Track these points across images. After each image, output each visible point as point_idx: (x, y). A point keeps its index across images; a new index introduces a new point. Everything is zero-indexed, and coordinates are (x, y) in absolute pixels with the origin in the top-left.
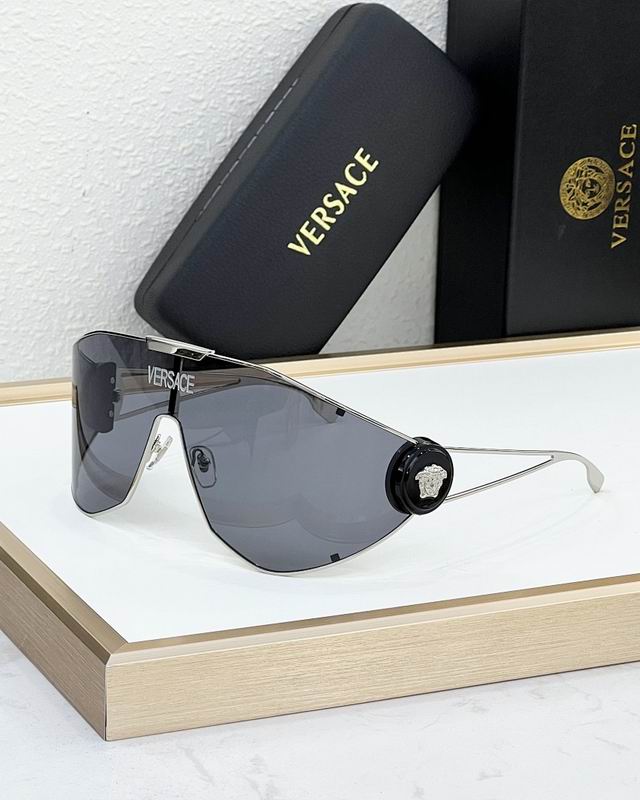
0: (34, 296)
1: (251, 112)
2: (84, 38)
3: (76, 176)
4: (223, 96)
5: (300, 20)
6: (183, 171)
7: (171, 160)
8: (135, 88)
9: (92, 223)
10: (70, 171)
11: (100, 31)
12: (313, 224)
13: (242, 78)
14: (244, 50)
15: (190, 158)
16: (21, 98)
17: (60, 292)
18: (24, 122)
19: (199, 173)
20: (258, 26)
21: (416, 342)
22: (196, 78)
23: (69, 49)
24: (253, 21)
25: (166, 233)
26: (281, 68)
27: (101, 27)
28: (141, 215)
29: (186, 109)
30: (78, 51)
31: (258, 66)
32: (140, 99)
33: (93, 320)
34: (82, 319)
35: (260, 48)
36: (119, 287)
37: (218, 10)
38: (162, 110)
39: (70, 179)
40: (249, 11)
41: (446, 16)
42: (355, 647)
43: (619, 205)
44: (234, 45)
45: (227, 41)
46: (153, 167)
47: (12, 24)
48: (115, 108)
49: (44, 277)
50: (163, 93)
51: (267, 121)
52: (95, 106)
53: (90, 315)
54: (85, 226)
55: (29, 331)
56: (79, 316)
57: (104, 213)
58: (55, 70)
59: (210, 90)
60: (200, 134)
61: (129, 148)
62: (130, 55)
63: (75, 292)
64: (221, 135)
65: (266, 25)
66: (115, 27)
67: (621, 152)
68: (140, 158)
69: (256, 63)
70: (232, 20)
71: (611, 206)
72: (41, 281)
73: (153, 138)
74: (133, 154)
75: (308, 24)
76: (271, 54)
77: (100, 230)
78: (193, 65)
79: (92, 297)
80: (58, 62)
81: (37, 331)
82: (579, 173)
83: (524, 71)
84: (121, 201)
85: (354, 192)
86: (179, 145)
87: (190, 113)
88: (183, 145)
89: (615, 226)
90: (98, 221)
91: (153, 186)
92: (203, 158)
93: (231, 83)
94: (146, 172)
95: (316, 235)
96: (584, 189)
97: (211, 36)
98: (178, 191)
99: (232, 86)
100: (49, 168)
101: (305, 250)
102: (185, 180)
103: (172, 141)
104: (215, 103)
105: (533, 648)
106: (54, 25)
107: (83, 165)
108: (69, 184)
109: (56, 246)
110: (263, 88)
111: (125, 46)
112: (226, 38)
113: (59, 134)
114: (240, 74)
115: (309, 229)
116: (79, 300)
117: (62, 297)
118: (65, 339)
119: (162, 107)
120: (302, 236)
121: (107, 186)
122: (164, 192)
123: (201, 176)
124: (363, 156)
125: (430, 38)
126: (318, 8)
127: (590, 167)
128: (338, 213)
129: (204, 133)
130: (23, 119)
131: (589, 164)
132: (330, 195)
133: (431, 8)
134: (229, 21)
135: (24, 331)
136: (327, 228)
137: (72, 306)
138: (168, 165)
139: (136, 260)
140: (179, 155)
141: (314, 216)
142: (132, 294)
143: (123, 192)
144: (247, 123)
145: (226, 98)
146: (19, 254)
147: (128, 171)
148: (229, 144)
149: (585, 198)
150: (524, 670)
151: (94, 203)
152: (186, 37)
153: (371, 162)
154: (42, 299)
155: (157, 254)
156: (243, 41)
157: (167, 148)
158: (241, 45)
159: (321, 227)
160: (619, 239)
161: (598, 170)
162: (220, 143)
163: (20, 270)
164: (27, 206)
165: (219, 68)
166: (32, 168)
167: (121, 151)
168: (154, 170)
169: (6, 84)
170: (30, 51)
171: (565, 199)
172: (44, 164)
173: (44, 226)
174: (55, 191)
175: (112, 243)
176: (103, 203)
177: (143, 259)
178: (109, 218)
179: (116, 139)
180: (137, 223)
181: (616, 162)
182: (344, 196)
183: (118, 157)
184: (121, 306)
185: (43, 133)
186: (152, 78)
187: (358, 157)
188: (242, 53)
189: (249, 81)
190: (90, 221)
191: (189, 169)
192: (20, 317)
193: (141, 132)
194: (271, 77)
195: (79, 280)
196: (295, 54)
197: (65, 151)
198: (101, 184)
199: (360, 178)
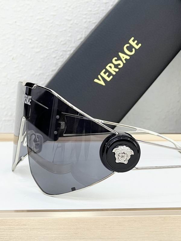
13: (91, 11)
31: (98, 6)
56: (10, 114)
60: (70, 35)
74: (37, 42)
85: (128, 58)
91: (47, 57)
92: (70, 46)
95: (109, 76)
99: (85, 14)
102: (61, 55)
114: (90, 9)
124: (134, 41)
128: (119, 67)
132: (116, 58)
141: (108, 67)
165: (79, 6)
167: (31, 40)
180: (38, 74)
183: (30, 43)
189: (94, 13)
199: (131, 51)
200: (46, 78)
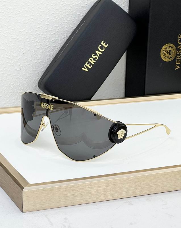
0: (9, 83)
1: (72, 30)
2: (24, 9)
4: (64, 25)
5: (86, 4)
6: (52, 47)
7: (49, 44)
8: (39, 23)
9: (26, 62)
10: (19, 47)
11: (28, 7)
12: (89, 62)
14: (70, 12)
15: (54, 43)
16: (5, 26)
17: (17, 81)
18: (6, 33)
19: (57, 47)
20: (74, 5)
21: (120, 97)
22: (56, 20)
23: (19, 12)
24: (73, 4)
25: (47, 65)
26: (81, 17)
27: (29, 5)
28: (40, 60)
29: (53, 29)
30: (22, 12)
32: (41, 26)
34: (23, 89)
35: (75, 12)
36: (34, 80)
38: (46, 29)
39: (20, 49)
40: (71, 1)
41: (129, 3)
42: (95, 186)
43: (178, 57)
45: (65, 10)
46: (43, 46)
47: (3, 4)
48: (33, 29)
49: (12, 77)
50: (46, 24)
51: (76, 33)
52: (27, 28)
53: (25, 88)
54: (24, 63)
55: (7, 93)
57: (30, 59)
58: (15, 18)
59: (60, 24)
61: (37, 40)
62: (37, 13)
63: (21, 82)
64: (63, 37)
65: (76, 5)
66: (33, 5)
67: (178, 42)
68: (40, 43)
69: (73, 16)
70: (67, 3)
71: (175, 58)
72: (11, 78)
75: (88, 5)
76: (78, 13)
77: (28, 64)
78: (55, 16)
79: (26, 83)
80: (16, 15)
81: (10, 93)
82: (166, 48)
83: (150, 19)
84: (35, 55)
86: (51, 39)
87: (54, 30)
88: (52, 40)
89: (176, 63)
90: (28, 61)
93: (66, 22)
94: (42, 47)
96: (168, 53)
97: (60, 8)
98: (51, 53)
100: (13, 46)
101: (87, 70)
103: (49, 38)
104: (62, 27)
105: (147, 186)
106: (15, 5)
107: (23, 45)
108: (19, 51)
109: (16, 68)
110: (76, 23)
111: (36, 11)
113: (16, 36)
115: (88, 64)
116: (22, 84)
117: (17, 83)
118: (18, 95)
119: (46, 28)
120: (86, 66)
121: (30, 51)
122: (47, 53)
123: (58, 48)
125: (124, 9)
127: (169, 46)
129: (58, 36)
130: (6, 32)
131: (169, 45)
134: (66, 4)
135: (6, 93)
136: (93, 64)
137: (20, 85)
138: (48, 45)
139: (39, 72)
140: (51, 42)
142: (37, 82)
143: (35, 53)
144: (71, 33)
145: (65, 26)
146: (5, 70)
147: (36, 47)
148: (66, 39)
149: (168, 55)
150: (145, 193)
151: (26, 56)
152: (53, 8)
153: (106, 45)
154: (12, 83)
155: (45, 71)
156: (70, 10)
157: (48, 40)
158: (69, 11)
159: (91, 63)
160: (178, 67)
161: (172, 47)
162: (63, 39)
163: (5, 75)
164: (7, 57)
166: (9, 46)
168: (44, 47)
169: (1, 22)
170: (8, 12)
171: (162, 56)
172: (12, 45)
173: (12, 62)
174: (15, 53)
175: (32, 68)
176: (29, 56)
177: (41, 72)
178: (31, 60)
179: (33, 38)
181: (177, 45)
182: (98, 55)
184: (34, 86)
185: (12, 36)
186: (43, 20)
187: (102, 43)
188: (69, 13)
190: (26, 61)
191: (54, 46)
192: (5, 89)
193: (40, 36)
194: (78, 20)
195: (22, 78)
196: (85, 13)
198: (29, 51)
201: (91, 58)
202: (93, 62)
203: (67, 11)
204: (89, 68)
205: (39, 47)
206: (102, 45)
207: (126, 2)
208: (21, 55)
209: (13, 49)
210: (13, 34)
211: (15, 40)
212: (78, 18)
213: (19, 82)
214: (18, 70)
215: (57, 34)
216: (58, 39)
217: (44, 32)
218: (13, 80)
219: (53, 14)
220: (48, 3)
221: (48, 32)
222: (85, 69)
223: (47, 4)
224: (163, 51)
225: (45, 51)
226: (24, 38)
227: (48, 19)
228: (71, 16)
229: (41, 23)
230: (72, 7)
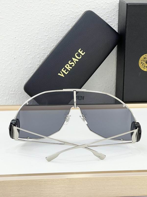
2: (14, 18)
3: (13, 54)
4: (53, 34)
5: (76, 15)
6: (42, 54)
8: (29, 31)
9: (17, 66)
10: (10, 52)
11: (19, 16)
12: (65, 69)
14: (60, 22)
15: (44, 50)
17: (8, 84)
22: (46, 30)
23: (10, 21)
24: (62, 15)
28: (30, 65)
29: (43, 37)
30: (13, 21)
31: (63, 27)
32: (30, 35)
33: (17, 91)
34: (14, 91)
35: (64, 22)
37: (52, 12)
38: (36, 38)
39: (11, 54)
40: (61, 12)
44: (56, 21)
45: (55, 20)
48: (23, 36)
50: (36, 33)
52: (17, 36)
54: (15, 67)
56: (14, 90)
57: (20, 64)
58: (6, 26)
59: (50, 33)
60: (47, 44)
61: (27, 47)
62: (27, 23)
65: (66, 16)
66: (23, 15)
68: (30, 50)
69: (63, 26)
70: (56, 14)
72: (3, 81)
73: (34, 45)
74: (28, 49)
75: (78, 16)
76: (67, 24)
77: (19, 68)
78: (45, 26)
79: (17, 85)
80: (7, 24)
81: (2, 93)
82: (145, 58)
84: (25, 61)
85: (78, 60)
87: (44, 38)
88: (42, 47)
90: (19, 66)
91: (34, 57)
92: (48, 50)
94: (32, 53)
95: (66, 72)
96: (146, 63)
97: (50, 18)
98: (41, 59)
99: (56, 32)
100: (5, 51)
101: (63, 75)
102: (43, 56)
103: (39, 46)
104: (51, 36)
106: (6, 15)
107: (14, 51)
108: (10, 56)
109: (7, 71)
111: (26, 21)
112: (54, 19)
113: (8, 43)
114: (58, 29)
115: (64, 70)
116: (13, 86)
117: (9, 85)
118: (10, 96)
119: (36, 37)
120: (62, 72)
121: (21, 57)
122: (37, 59)
124: (81, 51)
126: (81, 12)
128: (73, 66)
132: (71, 61)
133: (114, 13)
134: (55, 15)
136: (69, 70)
137: (11, 87)
138: (38, 52)
140: (41, 49)
141: (66, 66)
143: (25, 58)
147: (27, 53)
151: (17, 61)
152: (43, 19)
153: (83, 52)
154: (3, 85)
158: (58, 21)
159: (67, 69)
165: (52, 27)
168: (34, 53)
173: (4, 66)
174: (7, 57)
175: (22, 72)
176: (20, 61)
178: (22, 65)
179: (23, 45)
180: (29, 67)
182: (75, 62)
183: (24, 49)
185: (3, 42)
186: (33, 29)
187: (79, 51)
188: (59, 23)
189: (61, 31)
190: (16, 66)
191: (44, 53)
193: (30, 43)
195: (13, 81)
197: (9, 47)
198: (19, 56)
199: (79, 57)
200: (34, 69)
201: (67, 65)
202: (69, 68)
203: (57, 22)
204: (65, 74)
205: (29, 53)
206: (79, 52)
207: (116, 15)
208: (12, 60)
209: (4, 54)
210: (5, 41)
211: (6, 46)
212: (67, 28)
213: (11, 84)
214: (9, 74)
215: (47, 42)
216: (47, 46)
217: (34, 40)
218: (5, 82)
219: (42, 24)
220: (38, 13)
221: (38, 39)
222: (62, 74)
223: (37, 15)
224: (142, 60)
225: (35, 57)
226: (14, 45)
227: (38, 28)
228: (60, 26)
229: (31, 32)
230: (61, 18)
